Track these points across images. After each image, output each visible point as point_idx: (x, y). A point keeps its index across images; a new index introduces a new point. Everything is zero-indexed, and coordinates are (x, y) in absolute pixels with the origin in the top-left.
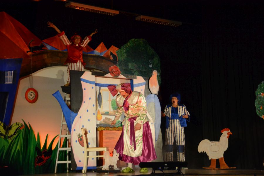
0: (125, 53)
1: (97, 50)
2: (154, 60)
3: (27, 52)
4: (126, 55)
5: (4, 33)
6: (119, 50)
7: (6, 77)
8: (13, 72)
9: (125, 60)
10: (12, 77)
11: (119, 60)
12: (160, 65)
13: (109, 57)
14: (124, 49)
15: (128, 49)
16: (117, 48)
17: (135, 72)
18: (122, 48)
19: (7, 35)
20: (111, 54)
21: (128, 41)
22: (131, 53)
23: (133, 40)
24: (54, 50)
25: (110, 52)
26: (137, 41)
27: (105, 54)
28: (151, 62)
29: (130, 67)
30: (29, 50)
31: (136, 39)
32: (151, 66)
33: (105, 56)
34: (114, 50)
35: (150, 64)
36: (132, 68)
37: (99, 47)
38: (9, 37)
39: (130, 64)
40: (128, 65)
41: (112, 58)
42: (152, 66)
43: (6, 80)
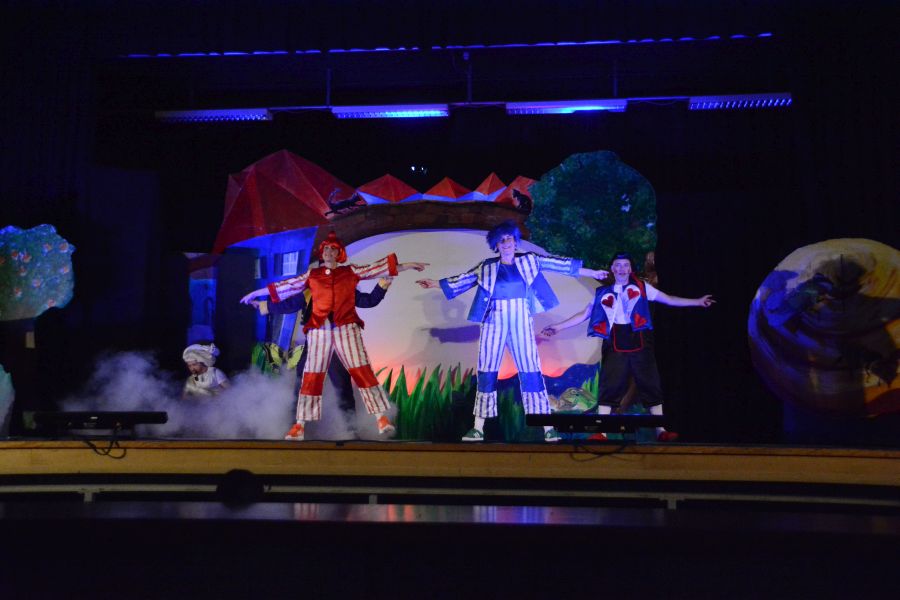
0: (552, 187)
1: (481, 191)
2: (638, 193)
3: (326, 214)
4: (554, 192)
5: (284, 186)
6: (536, 183)
7: (285, 264)
8: (297, 254)
9: (551, 204)
10: (296, 263)
11: (535, 206)
12: (655, 203)
13: (511, 201)
14: (550, 181)
15: (560, 179)
16: (531, 181)
17: (580, 226)
18: (544, 178)
19: (288, 190)
20: (517, 194)
21: (562, 160)
22: (569, 185)
23: (574, 156)
24: (381, 201)
25: (512, 192)
26: (587, 157)
27: (499, 197)
28: (627, 200)
29: (565, 217)
30: (328, 210)
31: (584, 155)
32: (627, 209)
33: (499, 200)
34: (524, 185)
35: (626, 205)
36: (571, 219)
37: (486, 184)
38: (293, 192)
39: (565, 211)
40: (561, 213)
41: (517, 203)
42: (631, 209)
43: (284, 270)
